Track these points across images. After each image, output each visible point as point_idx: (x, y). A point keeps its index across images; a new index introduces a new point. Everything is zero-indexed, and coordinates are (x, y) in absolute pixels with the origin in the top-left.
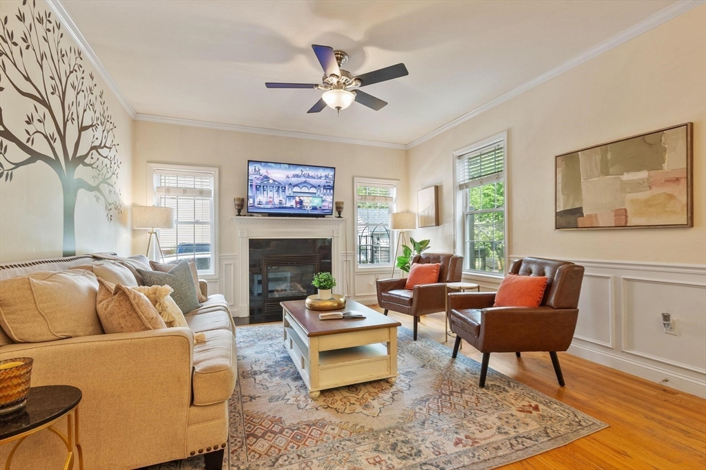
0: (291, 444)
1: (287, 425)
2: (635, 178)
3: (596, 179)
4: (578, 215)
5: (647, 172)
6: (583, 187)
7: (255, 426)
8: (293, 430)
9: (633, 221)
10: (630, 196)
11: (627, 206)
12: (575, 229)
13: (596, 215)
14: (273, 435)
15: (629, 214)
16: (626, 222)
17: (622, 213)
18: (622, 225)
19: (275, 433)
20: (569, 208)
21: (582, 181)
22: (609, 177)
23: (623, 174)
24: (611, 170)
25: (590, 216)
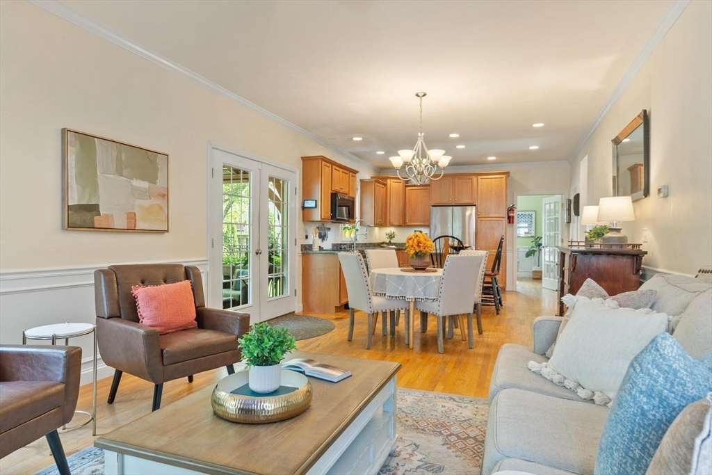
0: (448, 424)
1: (441, 437)
2: (141, 186)
3: (112, 176)
4: (95, 213)
5: (148, 184)
6: (99, 182)
7: (473, 448)
8: (440, 432)
9: (140, 226)
10: (138, 202)
11: (136, 211)
12: (92, 229)
13: (112, 215)
14: (460, 435)
15: (137, 218)
16: (135, 227)
17: (132, 217)
18: (132, 230)
19: (457, 436)
20: (84, 202)
21: (98, 173)
22: (122, 178)
23: (133, 180)
24: (125, 172)
25: (106, 216)
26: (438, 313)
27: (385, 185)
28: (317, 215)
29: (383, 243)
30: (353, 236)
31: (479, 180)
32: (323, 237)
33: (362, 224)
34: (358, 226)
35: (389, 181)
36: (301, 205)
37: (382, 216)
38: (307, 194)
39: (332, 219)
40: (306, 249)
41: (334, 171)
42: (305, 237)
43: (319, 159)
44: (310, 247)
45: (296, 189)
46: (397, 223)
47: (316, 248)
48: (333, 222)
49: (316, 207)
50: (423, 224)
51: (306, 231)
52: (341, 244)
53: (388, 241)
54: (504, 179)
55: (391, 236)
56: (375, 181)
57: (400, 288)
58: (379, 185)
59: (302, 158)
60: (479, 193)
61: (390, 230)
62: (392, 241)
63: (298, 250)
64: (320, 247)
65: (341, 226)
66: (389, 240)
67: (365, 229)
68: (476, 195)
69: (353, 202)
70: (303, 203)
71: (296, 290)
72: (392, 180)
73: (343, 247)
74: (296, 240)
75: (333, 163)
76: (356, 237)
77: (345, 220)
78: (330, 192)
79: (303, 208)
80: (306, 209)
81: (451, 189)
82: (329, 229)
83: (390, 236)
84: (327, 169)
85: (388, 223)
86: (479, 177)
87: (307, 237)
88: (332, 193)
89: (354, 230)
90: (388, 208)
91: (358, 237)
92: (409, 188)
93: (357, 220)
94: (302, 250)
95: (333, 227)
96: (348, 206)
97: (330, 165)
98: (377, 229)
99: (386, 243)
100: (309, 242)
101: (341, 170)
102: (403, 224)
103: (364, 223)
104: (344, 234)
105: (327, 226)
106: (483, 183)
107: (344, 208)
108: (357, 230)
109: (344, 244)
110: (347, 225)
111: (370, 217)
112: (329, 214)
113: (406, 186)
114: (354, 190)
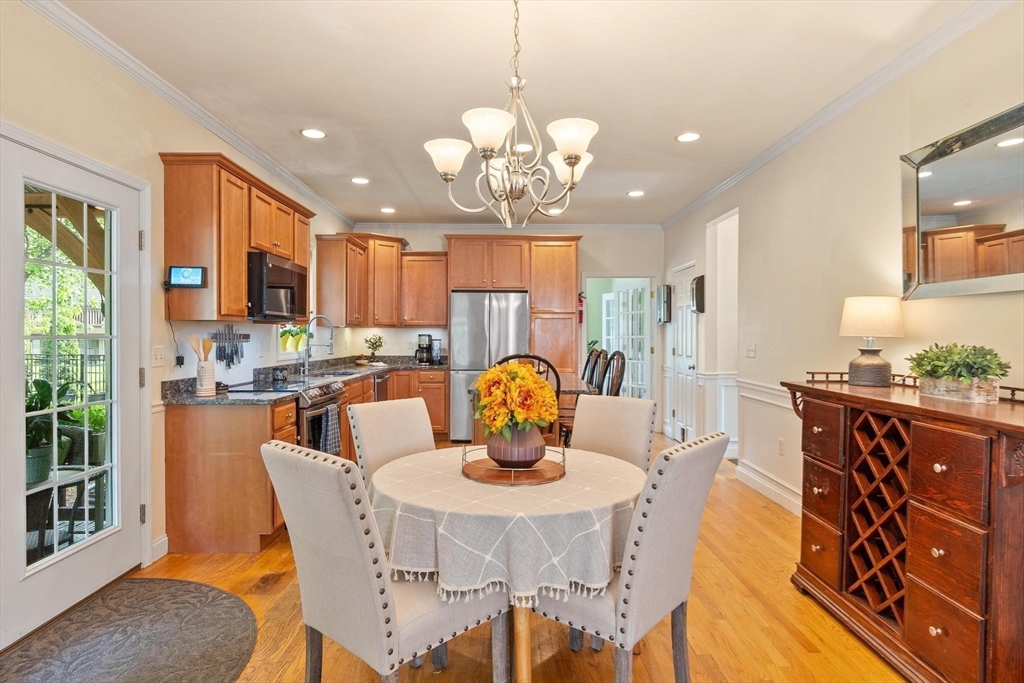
26: (619, 639)
27: (365, 249)
28: (208, 306)
29: (360, 358)
30: (302, 347)
31: (533, 247)
32: (228, 357)
33: (320, 323)
34: (312, 327)
35: (371, 242)
36: (160, 278)
37: (359, 306)
38: (177, 250)
39: (250, 314)
40: (178, 394)
41: (256, 202)
42: (174, 362)
43: (210, 162)
44: (191, 385)
45: (141, 234)
46: (386, 321)
47: (206, 390)
48: (255, 322)
49: (204, 284)
50: (434, 323)
51: (178, 346)
52: (275, 369)
53: (368, 353)
54: (573, 248)
55: (375, 344)
56: (348, 241)
57: (488, 558)
58: (354, 248)
59: (162, 155)
60: (533, 271)
61: (372, 333)
62: (377, 353)
63: (152, 397)
64: (218, 384)
65: (277, 329)
66: (371, 351)
67: (327, 333)
68: (527, 274)
69: (303, 278)
70: (168, 273)
71: (143, 508)
72: (378, 242)
73: (280, 375)
74: (142, 372)
75: (253, 182)
76: (308, 350)
77: (284, 317)
78: (245, 250)
79: (168, 286)
80: (175, 292)
81: (486, 262)
82: (247, 337)
83: (373, 344)
84: (234, 194)
85: (371, 321)
86: (534, 243)
87: (180, 361)
88: (250, 255)
89: (304, 336)
90: (370, 292)
91: (313, 352)
92: (409, 258)
93: (312, 316)
94: (164, 397)
95: (256, 331)
96: (292, 288)
97: (245, 186)
98: (348, 331)
99: (366, 358)
100: (188, 372)
101: (272, 201)
102: (398, 324)
103: (325, 321)
104: (282, 346)
105: (241, 330)
106: (541, 252)
107: (282, 292)
108: (311, 336)
109: (282, 369)
110: (289, 326)
111: (337, 309)
112: (244, 303)
113: (402, 255)
114: (306, 253)
